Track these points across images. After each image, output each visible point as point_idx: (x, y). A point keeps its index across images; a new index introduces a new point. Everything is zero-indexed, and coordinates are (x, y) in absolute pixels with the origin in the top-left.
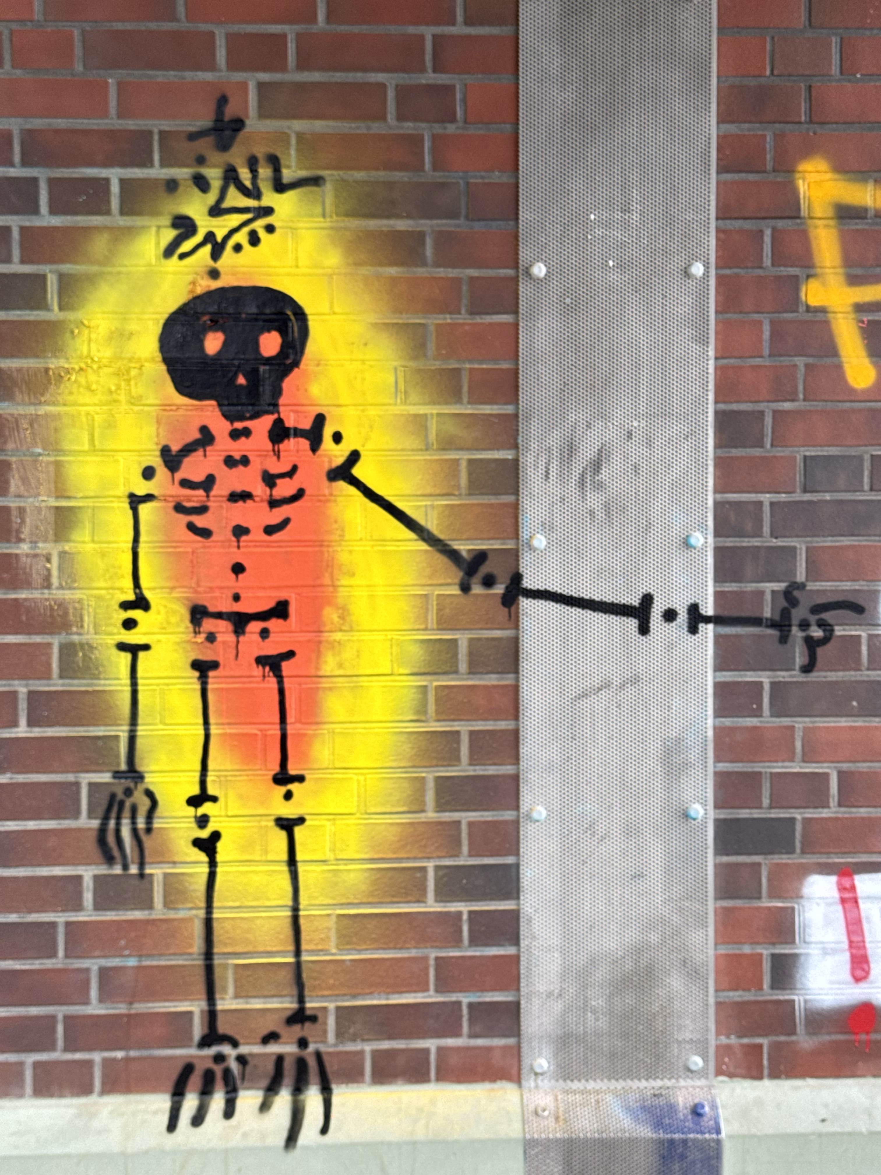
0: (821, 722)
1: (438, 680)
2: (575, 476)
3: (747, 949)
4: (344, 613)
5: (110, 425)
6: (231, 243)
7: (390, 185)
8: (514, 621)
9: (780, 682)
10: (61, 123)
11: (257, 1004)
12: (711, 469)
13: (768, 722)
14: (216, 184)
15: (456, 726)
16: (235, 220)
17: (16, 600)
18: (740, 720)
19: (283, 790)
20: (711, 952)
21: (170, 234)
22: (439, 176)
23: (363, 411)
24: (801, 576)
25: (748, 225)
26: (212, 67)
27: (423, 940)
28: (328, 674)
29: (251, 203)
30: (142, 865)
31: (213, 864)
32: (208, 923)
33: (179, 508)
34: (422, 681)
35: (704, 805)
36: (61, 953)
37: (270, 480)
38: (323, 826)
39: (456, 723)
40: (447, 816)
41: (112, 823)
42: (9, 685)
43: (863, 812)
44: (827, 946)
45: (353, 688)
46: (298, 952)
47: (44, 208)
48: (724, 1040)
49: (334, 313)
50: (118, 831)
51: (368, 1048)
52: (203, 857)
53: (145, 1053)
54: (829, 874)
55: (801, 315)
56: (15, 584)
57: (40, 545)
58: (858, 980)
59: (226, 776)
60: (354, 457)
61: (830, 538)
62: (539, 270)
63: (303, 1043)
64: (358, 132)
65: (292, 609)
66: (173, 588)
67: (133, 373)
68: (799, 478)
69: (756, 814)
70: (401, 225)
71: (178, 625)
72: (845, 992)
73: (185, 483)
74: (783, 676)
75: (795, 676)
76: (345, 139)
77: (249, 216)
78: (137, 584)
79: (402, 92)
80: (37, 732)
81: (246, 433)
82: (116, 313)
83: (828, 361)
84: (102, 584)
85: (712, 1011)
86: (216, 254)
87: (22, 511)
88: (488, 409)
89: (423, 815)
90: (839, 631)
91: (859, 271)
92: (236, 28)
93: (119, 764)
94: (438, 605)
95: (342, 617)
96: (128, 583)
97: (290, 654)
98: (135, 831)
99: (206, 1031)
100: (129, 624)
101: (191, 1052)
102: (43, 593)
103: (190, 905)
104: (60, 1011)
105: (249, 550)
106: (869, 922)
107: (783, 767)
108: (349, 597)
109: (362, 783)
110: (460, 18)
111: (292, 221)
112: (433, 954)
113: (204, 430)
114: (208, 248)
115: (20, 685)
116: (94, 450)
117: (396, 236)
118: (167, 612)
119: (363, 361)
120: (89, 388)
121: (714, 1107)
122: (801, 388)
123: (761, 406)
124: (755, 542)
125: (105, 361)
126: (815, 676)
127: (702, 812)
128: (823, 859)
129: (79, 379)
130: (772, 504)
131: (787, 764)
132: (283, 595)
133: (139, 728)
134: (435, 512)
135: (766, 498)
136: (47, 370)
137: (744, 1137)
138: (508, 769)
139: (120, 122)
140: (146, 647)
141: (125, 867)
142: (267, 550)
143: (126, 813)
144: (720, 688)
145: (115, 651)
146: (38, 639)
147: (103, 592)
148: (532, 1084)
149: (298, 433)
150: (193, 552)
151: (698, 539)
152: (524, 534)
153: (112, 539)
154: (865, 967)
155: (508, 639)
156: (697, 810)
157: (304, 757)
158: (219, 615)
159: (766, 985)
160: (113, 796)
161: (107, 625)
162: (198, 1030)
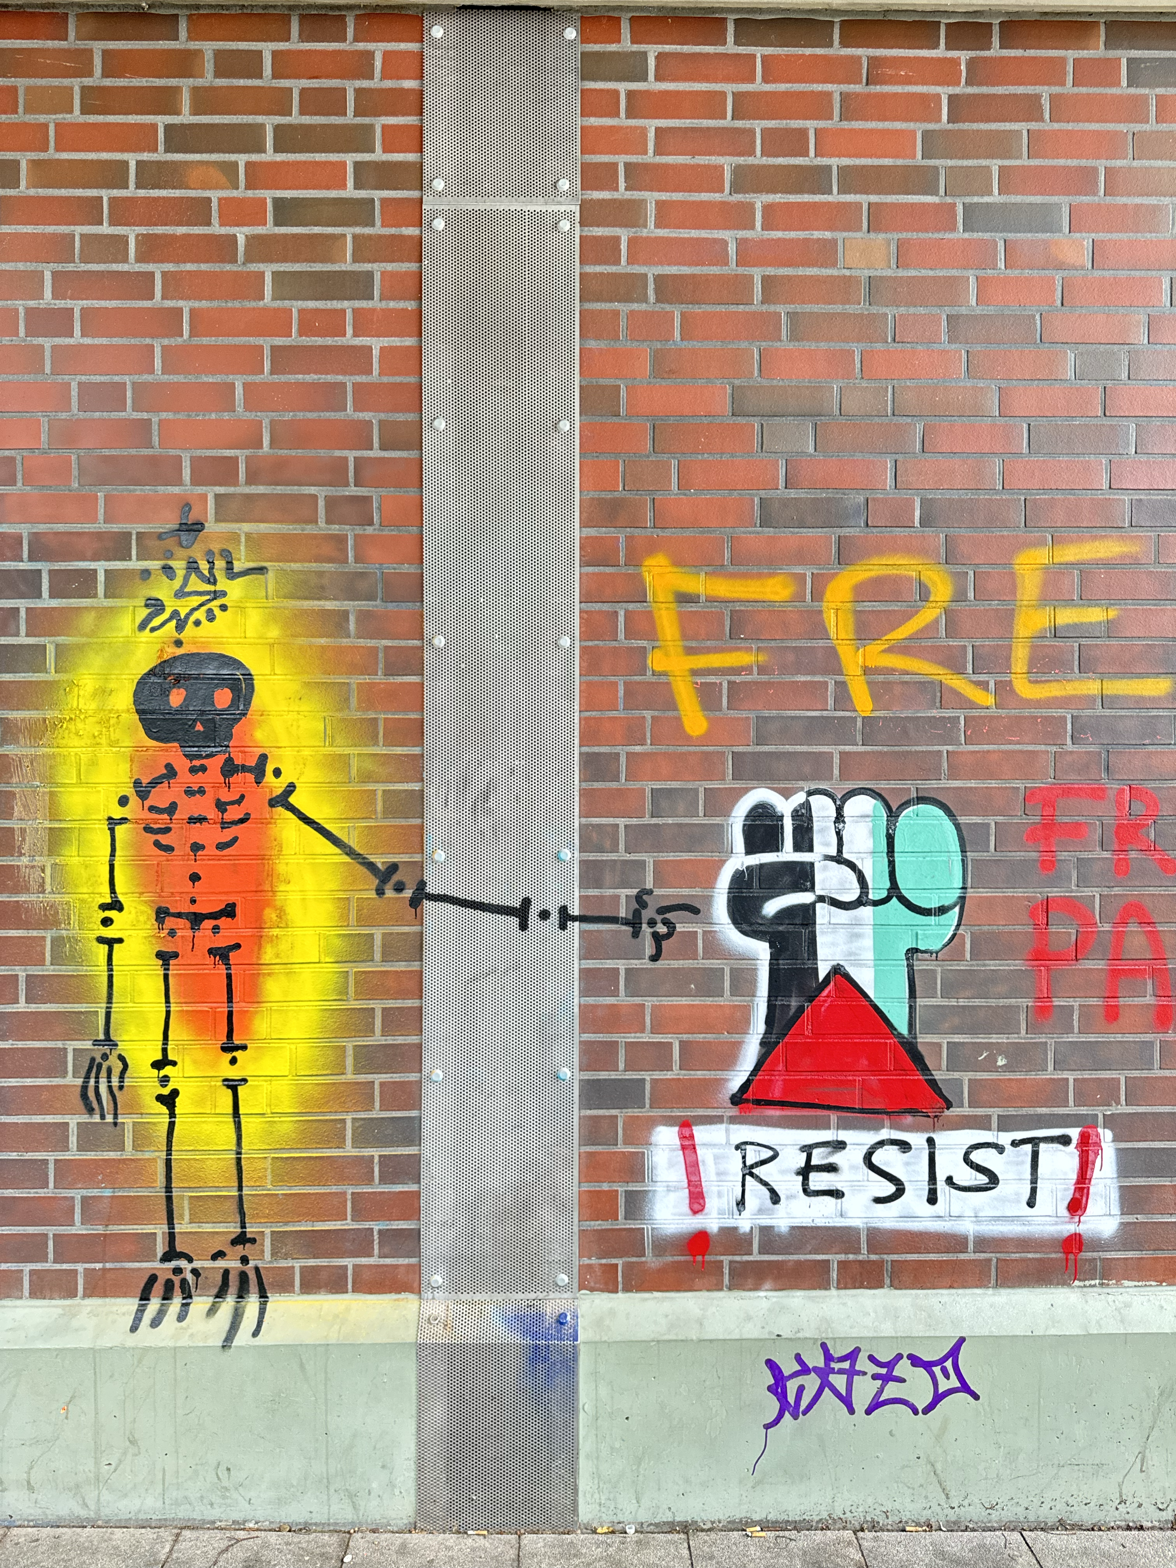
0: (666, 1001)
1: (357, 967)
2: (469, 804)
3: (605, 1187)
4: (281, 913)
5: (93, 763)
6: (192, 619)
7: (320, 574)
8: (419, 919)
9: (633, 968)
10: (60, 527)
11: (208, 1228)
12: (577, 799)
13: (623, 1001)
14: (180, 573)
15: (371, 1004)
16: (195, 601)
17: (17, 902)
18: (601, 999)
19: (229, 1056)
20: (576, 1189)
21: (144, 612)
22: (359, 568)
23: (298, 752)
24: (649, 885)
25: (606, 607)
26: (179, 482)
27: (342, 1179)
28: (267, 962)
29: (211, 588)
30: (116, 1115)
31: (172, 1115)
32: (168, 1163)
33: (148, 829)
34: (345, 968)
35: (571, 1069)
36: (51, 1185)
37: (221, 806)
38: (260, 1085)
39: (371, 1002)
40: (362, 1078)
41: (92, 1081)
42: (11, 970)
43: (699, 1074)
44: (670, 1184)
45: (288, 973)
46: (240, 1188)
47: (45, 593)
48: (586, 1261)
49: (275, 674)
50: (97, 1088)
51: (297, 1265)
52: (165, 1110)
53: (118, 1265)
54: (671, 1125)
55: (649, 677)
56: (16, 890)
57: (37, 858)
58: (695, 1212)
59: (183, 1045)
60: (291, 788)
61: (672, 854)
62: (440, 641)
63: (244, 1260)
64: (295, 532)
65: (238, 910)
66: (141, 893)
67: (112, 721)
68: (648, 806)
69: (613, 1075)
70: (330, 605)
71: (145, 923)
72: (685, 1221)
73: (152, 809)
74: (635, 964)
75: (646, 964)
76: (284, 538)
77: (208, 597)
78: (113, 890)
79: (331, 502)
80: (33, 1008)
81: (203, 769)
82: (99, 674)
83: (670, 714)
84: (85, 890)
85: (576, 1238)
86: (180, 627)
87: (23, 831)
88: (399, 750)
89: (344, 1076)
90: (679, 928)
91: (694, 644)
92: (199, 453)
93: (98, 1034)
94: (357, 906)
95: (279, 917)
96: (106, 889)
97: (238, 946)
98: (110, 1088)
99: (167, 1249)
100: (107, 922)
101: (157, 1265)
102: (39, 897)
103: (153, 1148)
104: (51, 1231)
105: (204, 862)
106: (703, 1165)
107: (635, 1037)
108: (286, 900)
109: (294, 1050)
110: (376, 445)
111: (241, 602)
112: (350, 1190)
113: (168, 766)
114: (174, 623)
115: (20, 970)
116: (80, 783)
117: (325, 614)
118: (137, 912)
119: (298, 712)
120: (77, 734)
121: (575, 1317)
122: (648, 735)
123: (618, 749)
124: (613, 856)
125: (90, 713)
126: (660, 964)
127: (569, 1074)
128: (667, 1113)
129: (70, 726)
130: (626, 826)
131: (638, 1035)
132: (231, 899)
133: (114, 1005)
134: (356, 832)
135: (621, 822)
136: (44, 720)
137: (596, 1343)
138: (413, 1039)
139: (105, 525)
140: (120, 941)
141: (103, 1117)
142: (219, 862)
143: (103, 1073)
144: (585, 973)
145: (95, 943)
146: (34, 933)
147: (87, 896)
148: (430, 1296)
149: (244, 769)
150: (158, 864)
151: (566, 854)
152: (428, 849)
153: (92, 854)
154: (701, 1201)
155: (415, 933)
156: (566, 1072)
157: (247, 1029)
158: (179, 915)
159: (621, 1215)
160: (93, 1060)
161: (89, 923)
162: (161, 1248)
